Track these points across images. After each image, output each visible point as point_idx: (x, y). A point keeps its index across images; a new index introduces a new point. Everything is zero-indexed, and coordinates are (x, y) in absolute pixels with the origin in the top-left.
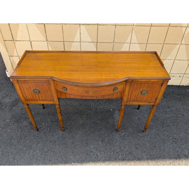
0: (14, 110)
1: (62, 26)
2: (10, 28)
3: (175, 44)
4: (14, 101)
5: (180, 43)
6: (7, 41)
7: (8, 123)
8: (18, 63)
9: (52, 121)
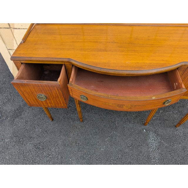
0: (15, 124)
4: (17, 109)
7: (8, 143)
8: (23, 38)
9: (65, 145)
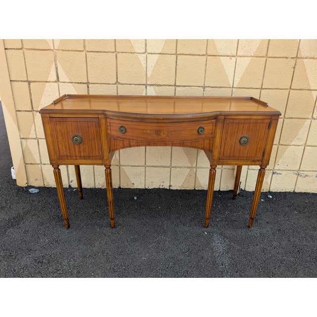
1: (117, 88)
2: (30, 90)
3: (302, 119)
5: (310, 117)
6: (21, 111)
